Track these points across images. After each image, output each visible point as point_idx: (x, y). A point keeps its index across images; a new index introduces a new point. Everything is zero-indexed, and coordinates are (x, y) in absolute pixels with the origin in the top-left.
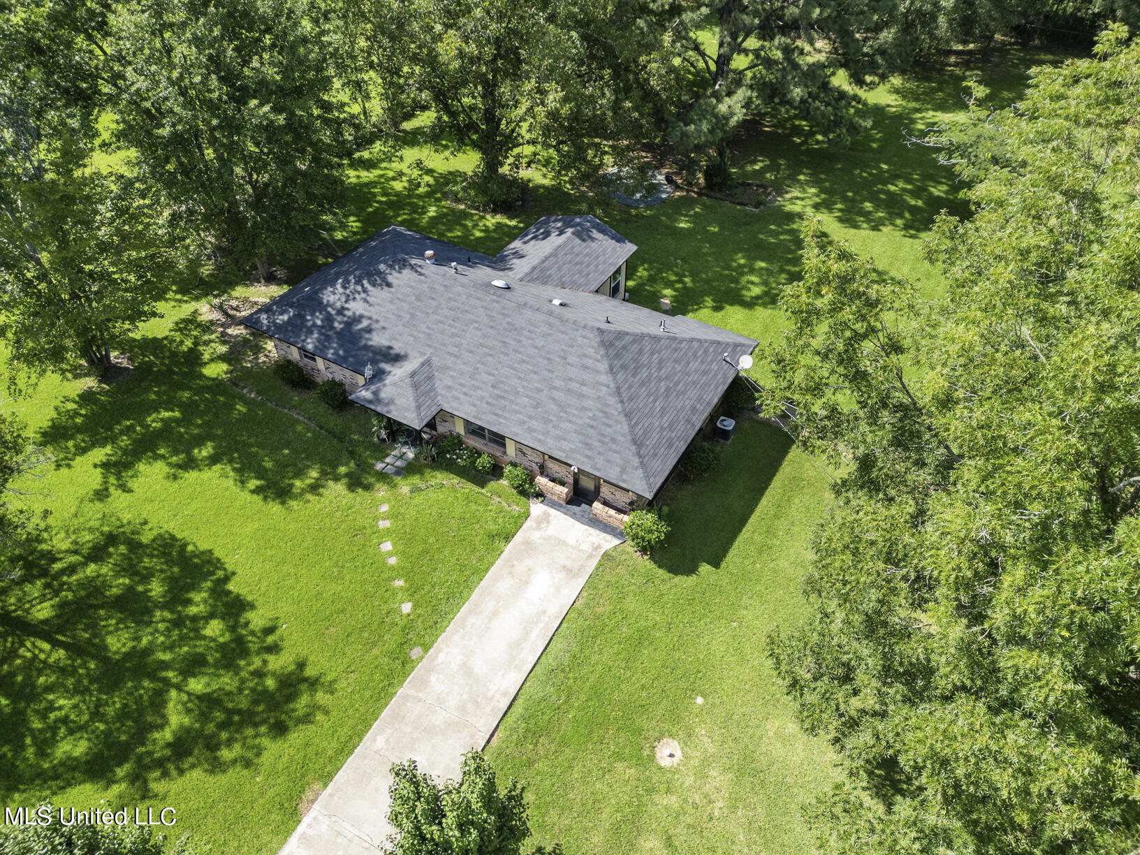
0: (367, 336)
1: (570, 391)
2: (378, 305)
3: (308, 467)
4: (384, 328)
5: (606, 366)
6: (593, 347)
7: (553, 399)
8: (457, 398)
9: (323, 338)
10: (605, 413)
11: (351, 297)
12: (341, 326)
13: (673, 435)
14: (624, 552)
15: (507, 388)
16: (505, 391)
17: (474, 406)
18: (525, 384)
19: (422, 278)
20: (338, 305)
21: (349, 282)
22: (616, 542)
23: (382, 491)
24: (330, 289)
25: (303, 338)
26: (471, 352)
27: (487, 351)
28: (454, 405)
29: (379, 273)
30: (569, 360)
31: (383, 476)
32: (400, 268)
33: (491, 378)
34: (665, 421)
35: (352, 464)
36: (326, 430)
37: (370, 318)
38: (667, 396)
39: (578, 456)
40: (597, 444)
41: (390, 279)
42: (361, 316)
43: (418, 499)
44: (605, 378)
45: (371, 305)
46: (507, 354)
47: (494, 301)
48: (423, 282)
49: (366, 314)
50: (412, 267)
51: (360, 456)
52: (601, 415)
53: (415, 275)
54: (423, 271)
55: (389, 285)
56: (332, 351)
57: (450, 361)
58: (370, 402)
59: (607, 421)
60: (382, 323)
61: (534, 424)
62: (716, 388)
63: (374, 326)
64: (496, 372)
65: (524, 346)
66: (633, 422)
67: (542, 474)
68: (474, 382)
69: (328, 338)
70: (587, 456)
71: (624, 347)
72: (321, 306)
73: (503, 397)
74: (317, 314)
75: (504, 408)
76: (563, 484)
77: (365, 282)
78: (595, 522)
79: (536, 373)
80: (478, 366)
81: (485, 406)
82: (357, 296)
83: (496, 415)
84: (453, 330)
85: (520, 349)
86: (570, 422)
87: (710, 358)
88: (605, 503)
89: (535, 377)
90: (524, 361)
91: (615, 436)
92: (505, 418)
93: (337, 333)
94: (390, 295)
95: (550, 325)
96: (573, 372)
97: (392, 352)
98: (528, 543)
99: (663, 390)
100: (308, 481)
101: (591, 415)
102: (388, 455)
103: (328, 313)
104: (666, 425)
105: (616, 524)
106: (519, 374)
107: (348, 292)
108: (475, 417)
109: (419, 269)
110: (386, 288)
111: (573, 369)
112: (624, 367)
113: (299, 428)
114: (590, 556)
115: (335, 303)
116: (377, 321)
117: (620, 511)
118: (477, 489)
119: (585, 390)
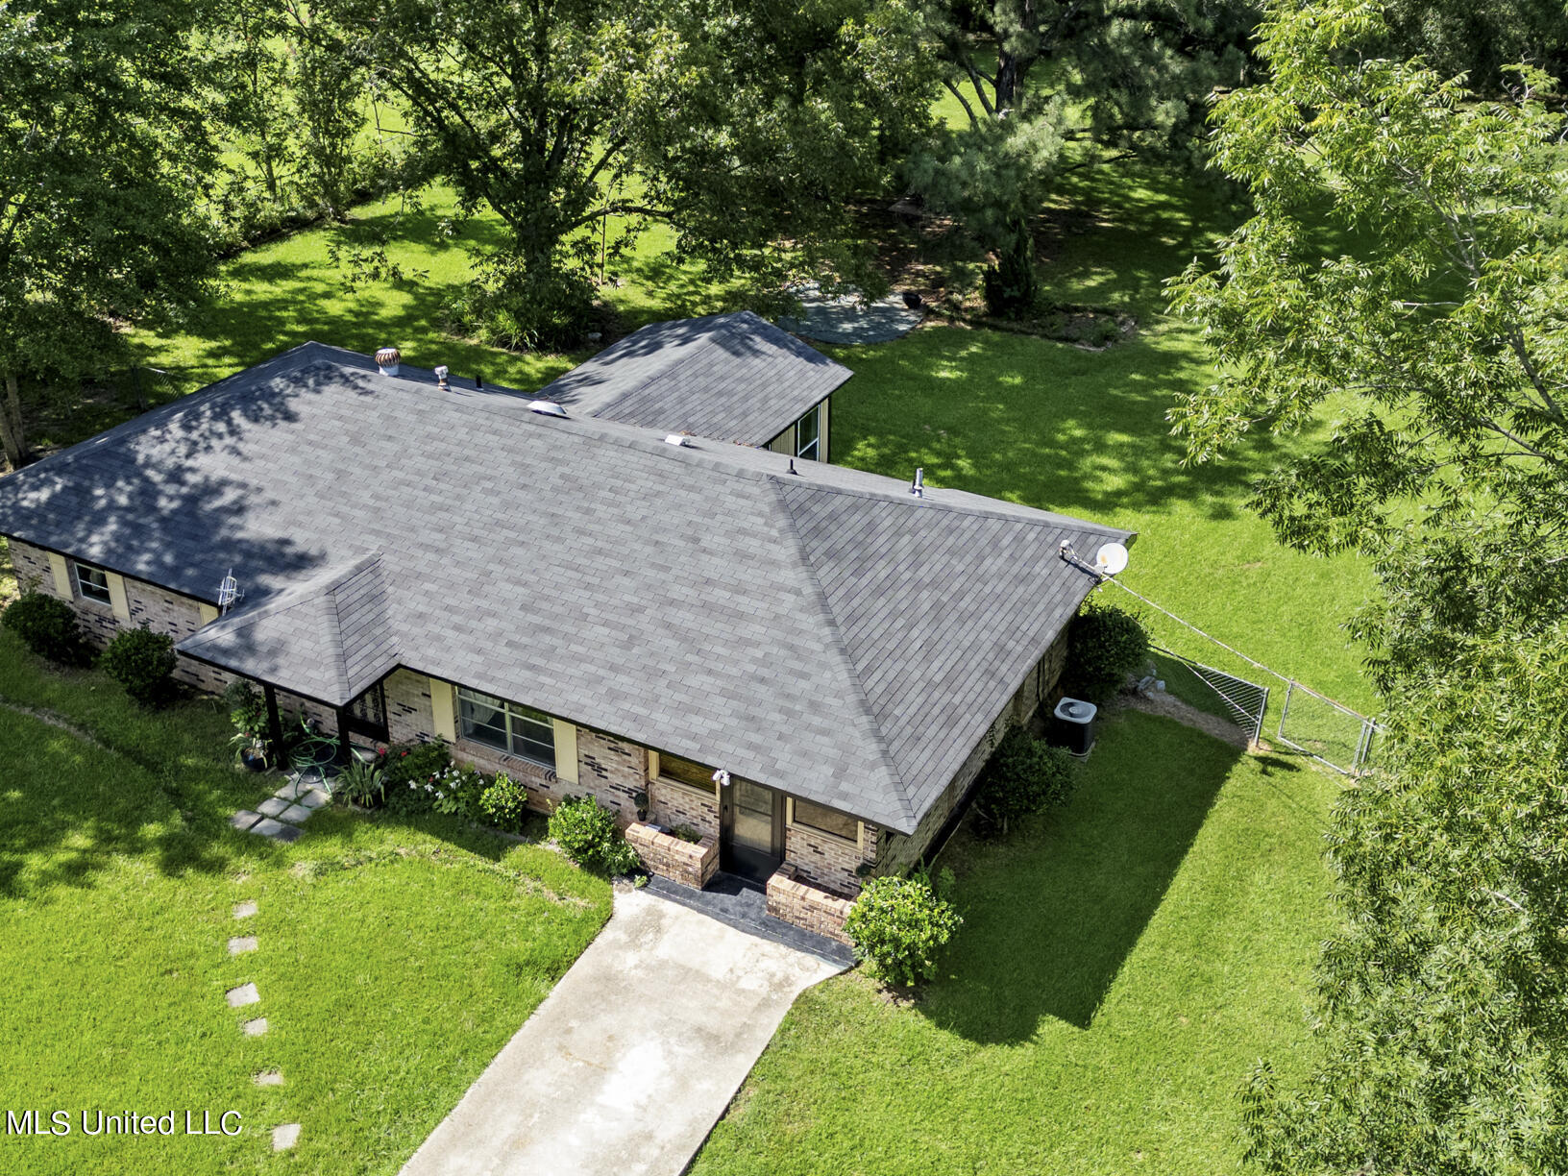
0: (233, 520)
1: (708, 608)
2: (263, 457)
3: (64, 826)
4: (274, 503)
5: (794, 551)
6: (760, 514)
7: (668, 626)
8: (439, 638)
9: (127, 531)
10: (791, 648)
11: (202, 445)
12: (175, 505)
13: (957, 700)
14: (848, 994)
15: (558, 609)
16: (556, 617)
17: (479, 652)
18: (601, 597)
19: (368, 399)
20: (170, 463)
21: (198, 416)
22: (829, 969)
23: (247, 873)
24: (155, 432)
25: (81, 534)
26: (475, 539)
27: (512, 535)
28: (431, 652)
29: (270, 395)
30: (704, 544)
31: (250, 842)
32: (318, 384)
33: (521, 590)
34: (937, 670)
35: (177, 819)
36: (118, 749)
37: (243, 486)
38: (937, 619)
39: (729, 748)
40: (776, 717)
41: (293, 405)
42: (224, 483)
43: (335, 888)
44: (791, 576)
45: (246, 459)
46: (559, 540)
47: (531, 435)
48: (366, 407)
49: (233, 476)
50: (346, 380)
51: (198, 797)
52: (783, 652)
53: (352, 394)
54: (370, 386)
55: (290, 417)
56: (146, 557)
57: (423, 561)
58: (226, 652)
59: (798, 666)
60: (269, 494)
61: (622, 682)
62: (1050, 609)
63: (253, 499)
64: (533, 578)
65: (599, 521)
66: (860, 667)
67: (643, 818)
68: (478, 602)
69: (139, 530)
70: (750, 746)
71: (833, 517)
72: (128, 466)
73: (547, 630)
74: (120, 484)
75: (550, 652)
76: (693, 838)
77: (236, 416)
78: (776, 926)
79: (626, 574)
80: (491, 567)
81: (506, 651)
82: (214, 442)
83: (532, 668)
84: (434, 498)
85: (591, 527)
86: (710, 672)
87: (1028, 553)
88: (799, 877)
89: (626, 581)
90: (600, 552)
91: (818, 698)
92: (552, 674)
93: (164, 521)
94: (292, 437)
95: (661, 475)
96: (715, 567)
97: (289, 550)
98: (609, 982)
99: (926, 607)
100: (62, 857)
101: (759, 654)
102: (267, 797)
103: (147, 480)
104: (938, 678)
105: (830, 926)
106: (588, 579)
107: (195, 435)
108: (479, 676)
109: (361, 383)
110: (282, 424)
111: (715, 560)
112: (831, 554)
113: (55, 745)
114: (765, 1004)
115: (161, 462)
116: (259, 490)
117: (836, 894)
118: (481, 863)
119: (745, 603)
